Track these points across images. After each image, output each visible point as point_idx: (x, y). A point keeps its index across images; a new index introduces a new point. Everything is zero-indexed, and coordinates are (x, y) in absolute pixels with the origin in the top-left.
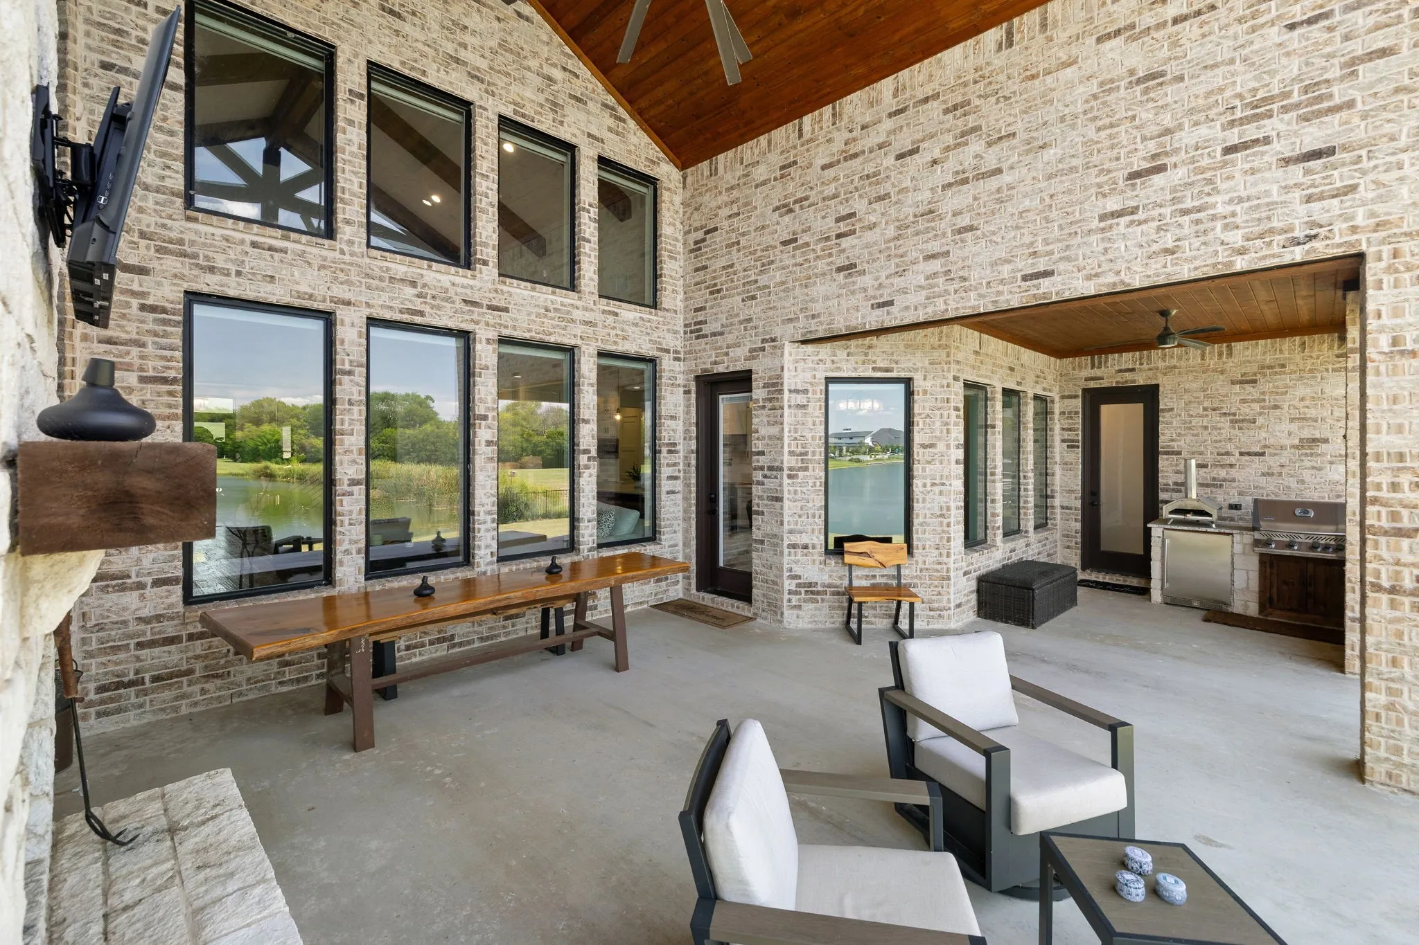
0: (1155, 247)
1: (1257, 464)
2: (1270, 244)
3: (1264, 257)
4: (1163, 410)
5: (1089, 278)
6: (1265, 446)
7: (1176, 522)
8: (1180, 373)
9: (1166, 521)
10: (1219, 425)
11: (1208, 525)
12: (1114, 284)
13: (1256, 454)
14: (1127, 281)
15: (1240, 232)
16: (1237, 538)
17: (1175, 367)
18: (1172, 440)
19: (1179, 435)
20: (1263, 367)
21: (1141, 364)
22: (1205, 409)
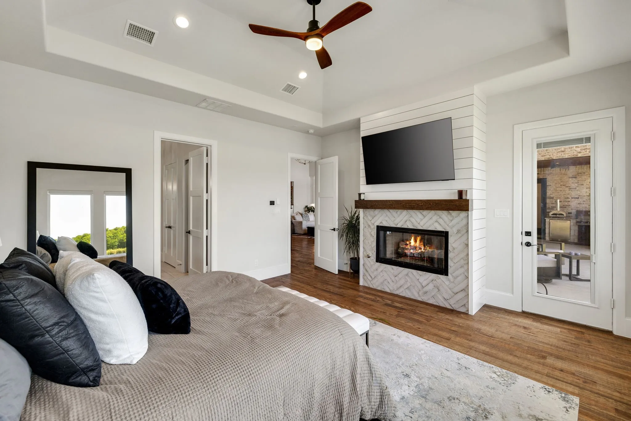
0: (559, 150)
1: (577, 201)
2: (586, 151)
3: (585, 154)
4: (549, 186)
5: (543, 156)
6: (579, 196)
7: (553, 217)
8: (553, 175)
9: (550, 217)
10: (565, 190)
11: (563, 218)
12: (549, 158)
13: (576, 198)
14: (552, 157)
15: (580, 148)
16: (572, 221)
17: (552, 173)
18: (551, 194)
19: (553, 193)
20: (578, 173)
21: (541, 172)
22: (561, 185)
